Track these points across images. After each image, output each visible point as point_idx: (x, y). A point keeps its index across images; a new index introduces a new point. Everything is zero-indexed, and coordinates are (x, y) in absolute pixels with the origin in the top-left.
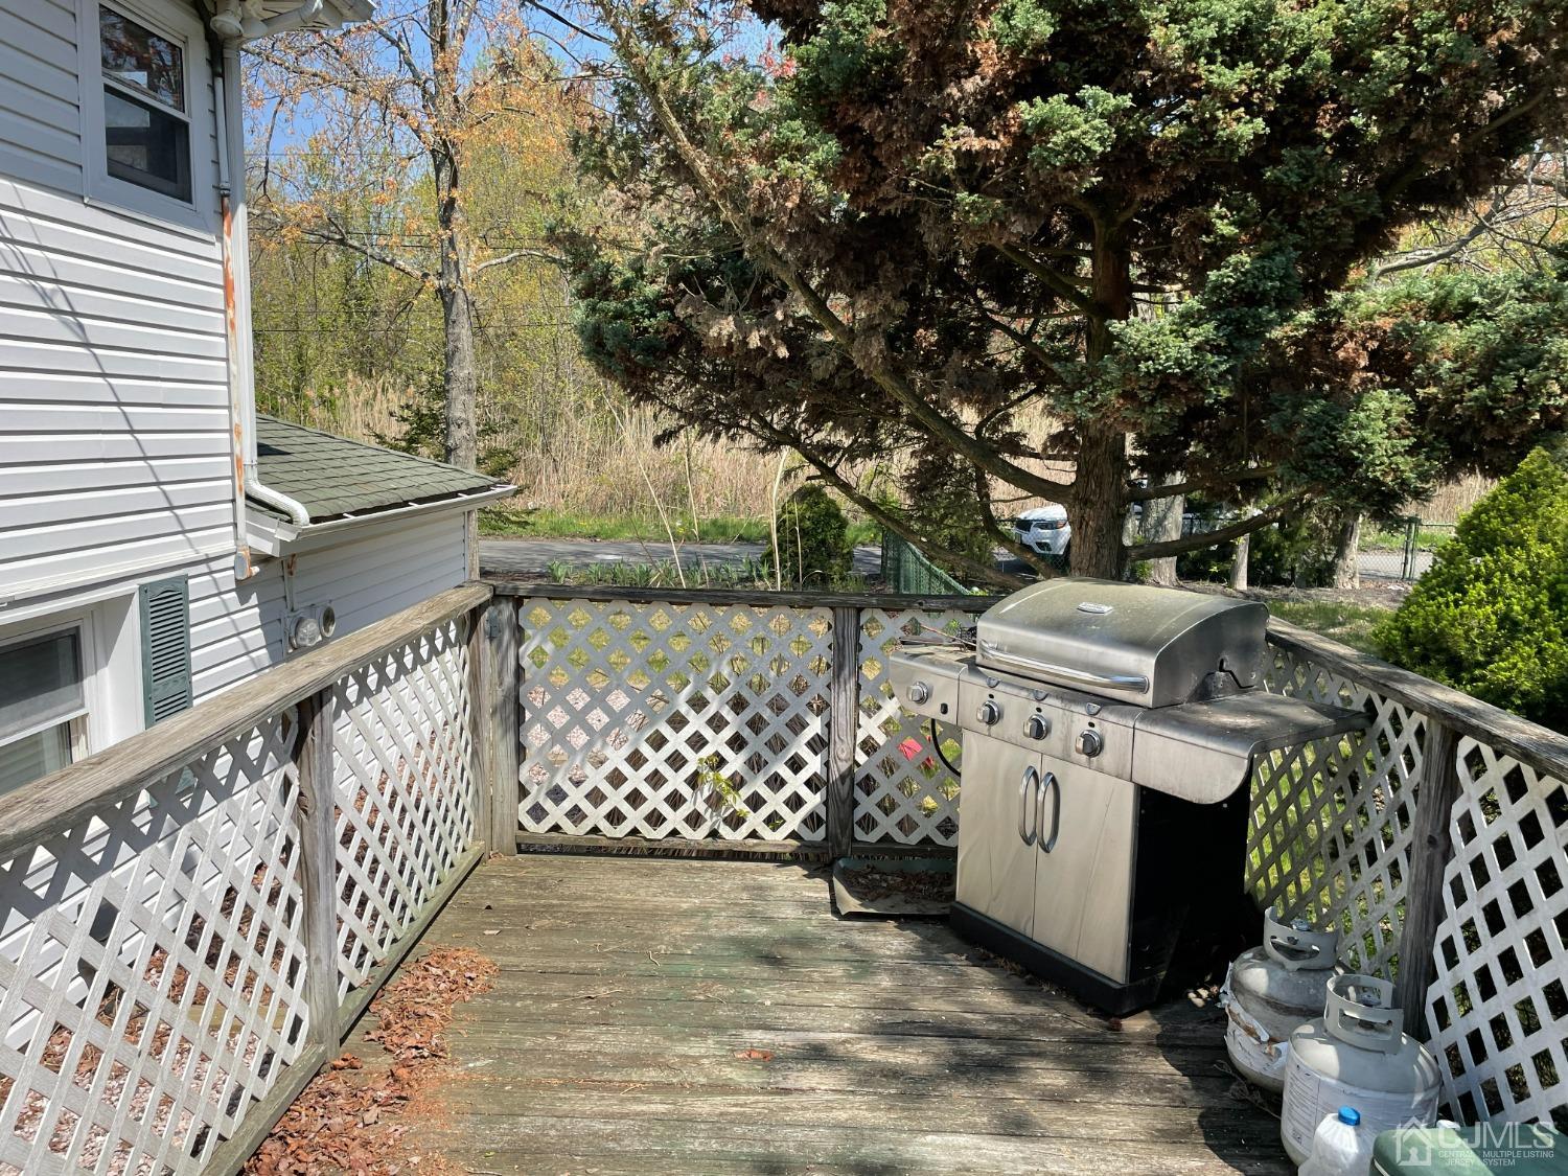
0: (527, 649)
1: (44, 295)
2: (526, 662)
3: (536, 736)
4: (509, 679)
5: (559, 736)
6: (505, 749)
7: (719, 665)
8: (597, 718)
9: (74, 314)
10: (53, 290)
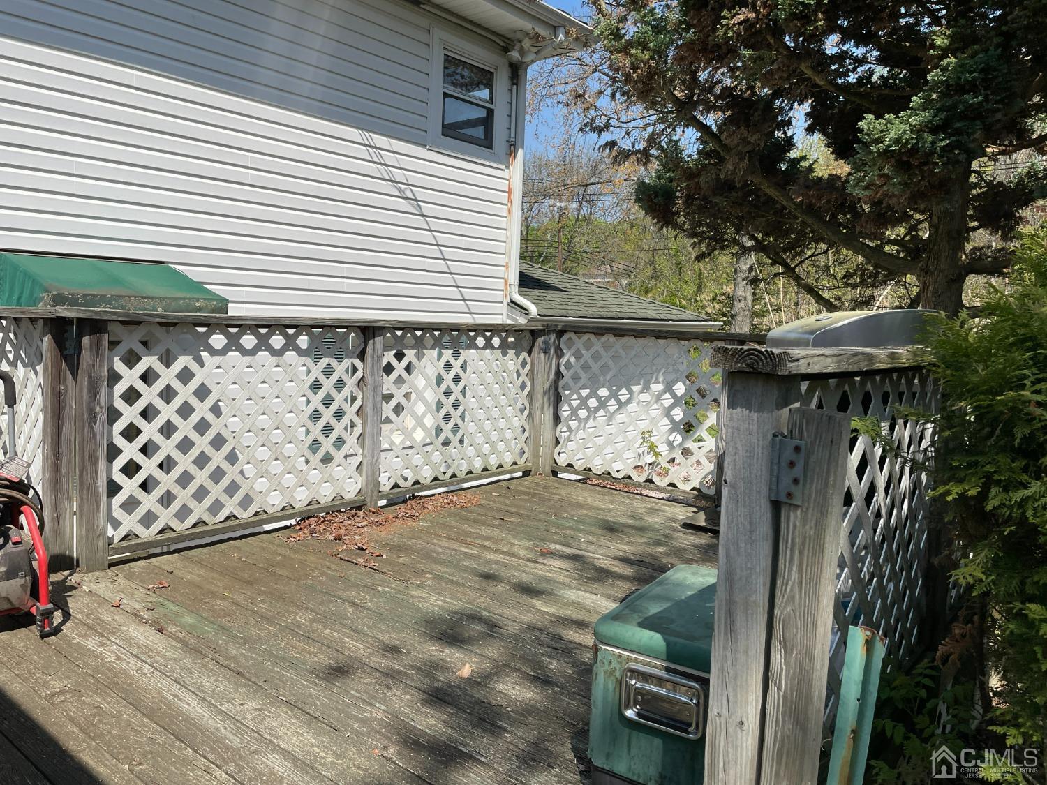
0: (564, 361)
1: (400, 190)
2: (562, 368)
3: (565, 411)
4: (552, 376)
5: (574, 411)
6: (548, 415)
7: (658, 375)
8: (593, 403)
9: (416, 200)
10: (406, 189)
